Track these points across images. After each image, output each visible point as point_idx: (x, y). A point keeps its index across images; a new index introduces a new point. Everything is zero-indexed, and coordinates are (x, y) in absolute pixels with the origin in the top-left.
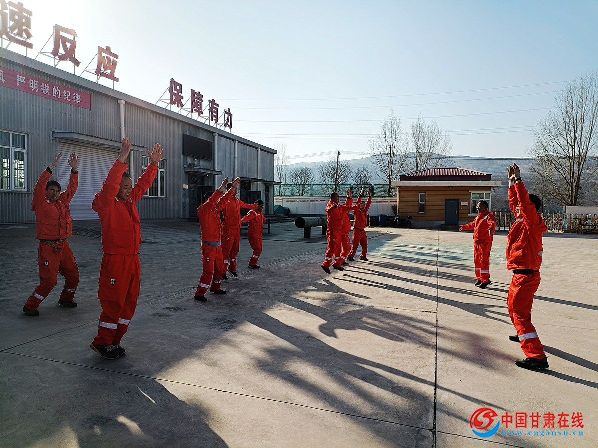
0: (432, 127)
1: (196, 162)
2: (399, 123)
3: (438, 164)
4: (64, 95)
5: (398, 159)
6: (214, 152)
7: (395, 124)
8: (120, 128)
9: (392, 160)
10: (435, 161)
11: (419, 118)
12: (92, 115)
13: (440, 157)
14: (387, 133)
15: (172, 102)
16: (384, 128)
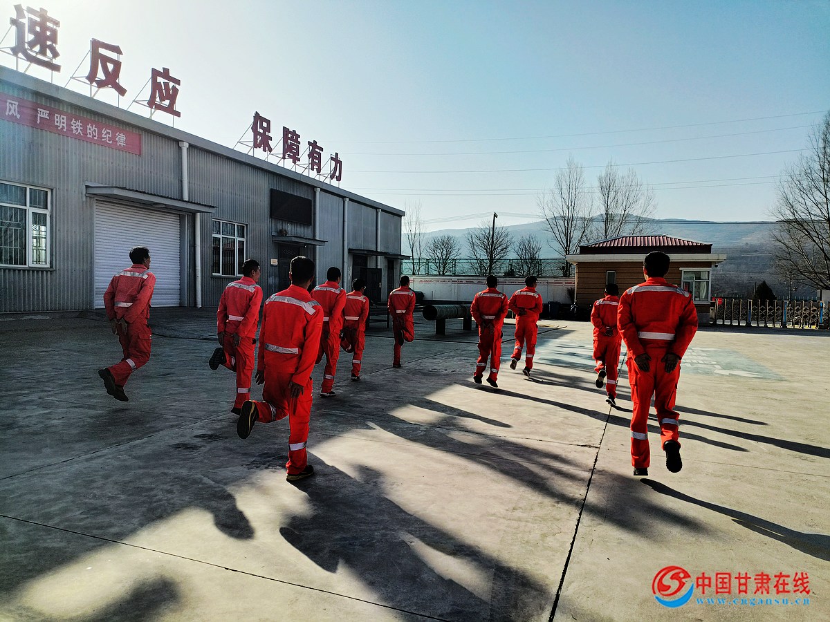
0: (629, 177)
1: (289, 228)
2: (581, 172)
3: (637, 230)
4: (103, 136)
5: (579, 223)
6: (315, 214)
7: (575, 174)
8: (181, 182)
9: (570, 225)
10: (632, 226)
11: (610, 165)
12: (142, 163)
13: (640, 221)
14: (564, 187)
15: (256, 145)
16: (559, 179)
